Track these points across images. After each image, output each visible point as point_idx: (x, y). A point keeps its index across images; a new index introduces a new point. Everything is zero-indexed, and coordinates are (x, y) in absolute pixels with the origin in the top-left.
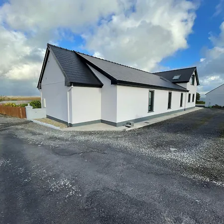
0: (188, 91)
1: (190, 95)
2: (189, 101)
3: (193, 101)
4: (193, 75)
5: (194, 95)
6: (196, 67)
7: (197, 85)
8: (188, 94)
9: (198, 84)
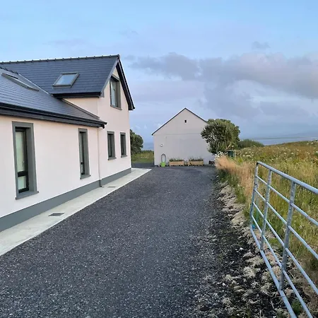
0: (102, 125)
1: (111, 136)
2: (111, 155)
3: (123, 153)
4: (113, 79)
5: (123, 136)
6: (118, 57)
7: (130, 109)
8: (103, 133)
9: (131, 107)
